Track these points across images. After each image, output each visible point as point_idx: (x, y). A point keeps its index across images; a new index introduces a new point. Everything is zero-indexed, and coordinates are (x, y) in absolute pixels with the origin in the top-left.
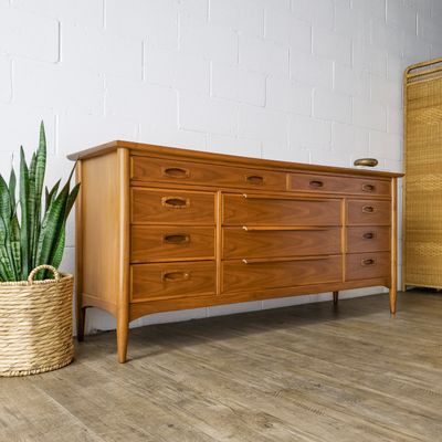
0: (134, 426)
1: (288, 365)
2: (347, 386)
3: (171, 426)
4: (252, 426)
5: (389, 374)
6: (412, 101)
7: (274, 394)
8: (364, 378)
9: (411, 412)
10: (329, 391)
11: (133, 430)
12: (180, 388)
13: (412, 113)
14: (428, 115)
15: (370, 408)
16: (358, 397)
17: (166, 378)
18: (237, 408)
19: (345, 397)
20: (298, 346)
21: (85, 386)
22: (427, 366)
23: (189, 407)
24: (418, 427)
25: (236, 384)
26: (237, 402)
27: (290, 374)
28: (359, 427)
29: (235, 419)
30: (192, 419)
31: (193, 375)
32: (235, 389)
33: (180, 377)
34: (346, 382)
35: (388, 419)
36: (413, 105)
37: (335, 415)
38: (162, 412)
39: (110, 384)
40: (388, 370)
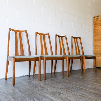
0: (32, 94)
1: (66, 83)
2: (79, 87)
3: (40, 94)
4: (57, 95)
6: (95, 24)
7: (62, 89)
8: (82, 86)
9: (92, 93)
10: (74, 88)
11: (32, 95)
12: (42, 87)
13: (95, 27)
14: (99, 28)
15: (83, 92)
16: (80, 89)
17: (39, 85)
18: (54, 91)
19: (78, 90)
21: (22, 86)
22: (97, 84)
23: (43, 91)
24: (93, 96)
25: (54, 86)
26: (54, 90)
27: (66, 85)
28: (80, 96)
29: (53, 93)
30: (44, 93)
31: (45, 84)
32: (54, 87)
33: (42, 85)
34: (78, 87)
35: (87, 94)
37: (75, 93)
38: (38, 92)
39: (27, 86)
40: (88, 84)
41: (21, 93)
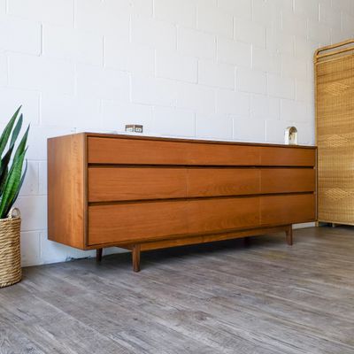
0: (110, 319)
1: (217, 281)
2: (260, 295)
3: (136, 319)
4: (192, 319)
5: (291, 287)
6: (321, 76)
7: (207, 300)
8: (273, 289)
9: (304, 311)
10: (246, 298)
11: (110, 322)
12: (139, 296)
13: (321, 86)
14: (332, 88)
15: (275, 308)
16: (268, 301)
17: (128, 290)
18: (181, 308)
19: (258, 302)
20: (224, 268)
21: (71, 296)
22: (321, 281)
23: (146, 308)
24: (307, 319)
25: (180, 294)
26: (181, 305)
27: (218, 287)
28: (267, 320)
29: (181, 316)
30: (150, 316)
31: (148, 288)
32: (179, 297)
33: (138, 290)
34: (258, 292)
35: (287, 315)
36: (321, 80)
37: (250, 313)
38: (128, 311)
39: (89, 294)
40: (290, 284)
41: (72, 318)
